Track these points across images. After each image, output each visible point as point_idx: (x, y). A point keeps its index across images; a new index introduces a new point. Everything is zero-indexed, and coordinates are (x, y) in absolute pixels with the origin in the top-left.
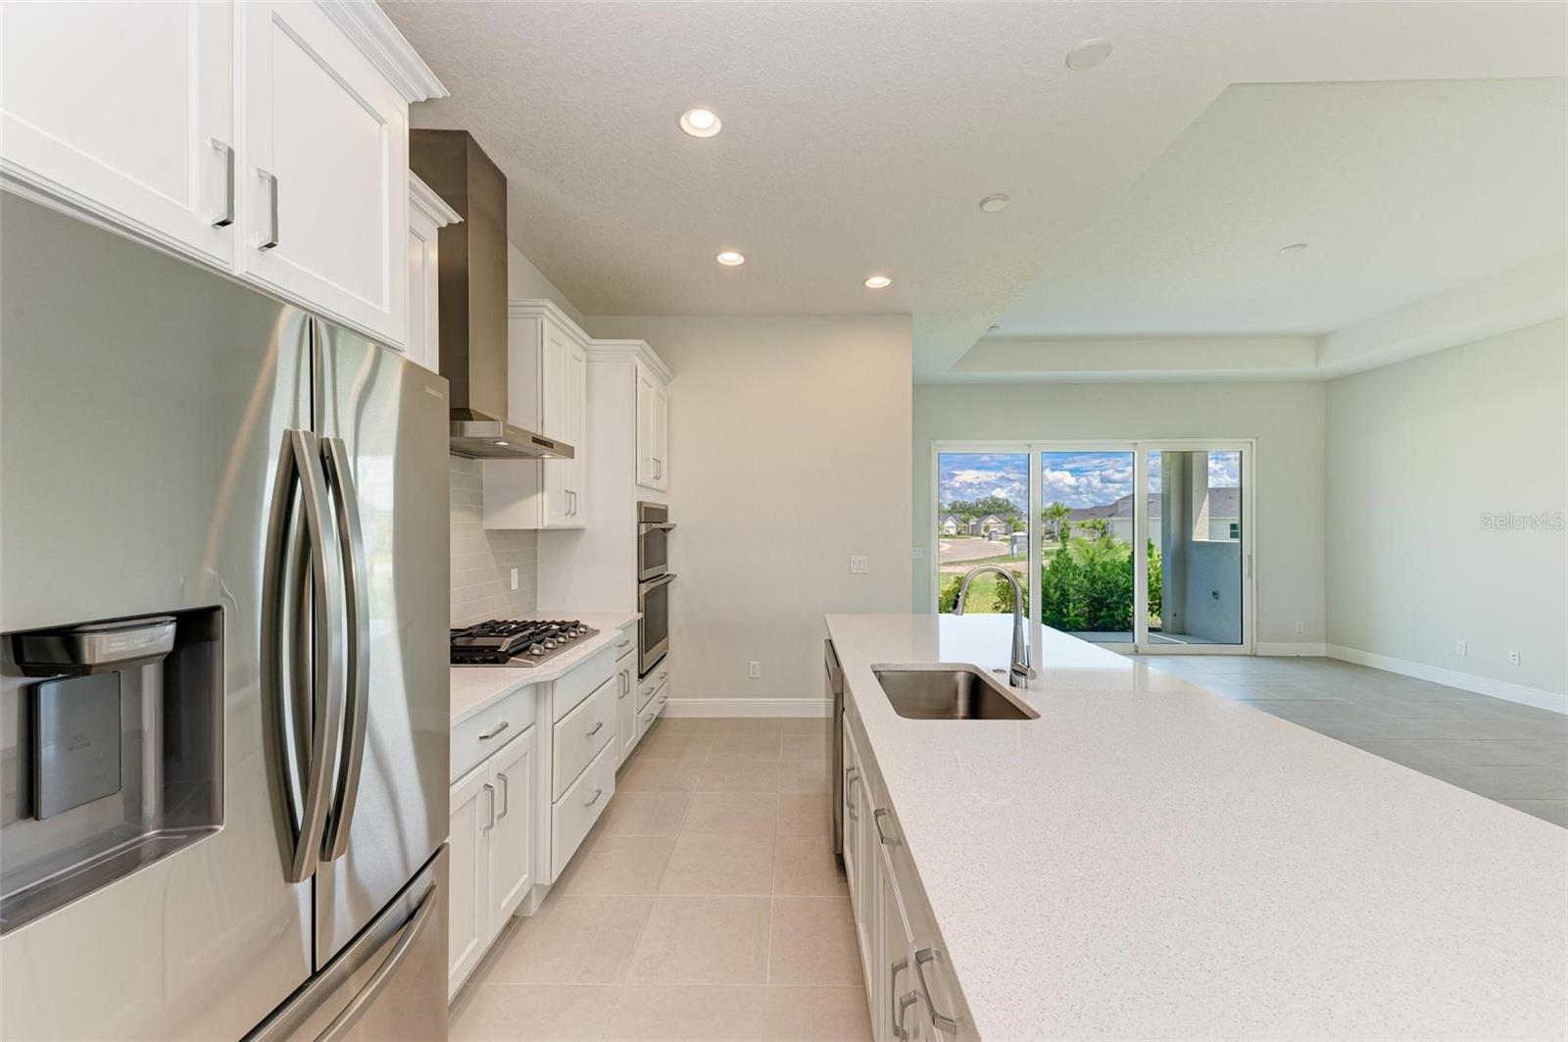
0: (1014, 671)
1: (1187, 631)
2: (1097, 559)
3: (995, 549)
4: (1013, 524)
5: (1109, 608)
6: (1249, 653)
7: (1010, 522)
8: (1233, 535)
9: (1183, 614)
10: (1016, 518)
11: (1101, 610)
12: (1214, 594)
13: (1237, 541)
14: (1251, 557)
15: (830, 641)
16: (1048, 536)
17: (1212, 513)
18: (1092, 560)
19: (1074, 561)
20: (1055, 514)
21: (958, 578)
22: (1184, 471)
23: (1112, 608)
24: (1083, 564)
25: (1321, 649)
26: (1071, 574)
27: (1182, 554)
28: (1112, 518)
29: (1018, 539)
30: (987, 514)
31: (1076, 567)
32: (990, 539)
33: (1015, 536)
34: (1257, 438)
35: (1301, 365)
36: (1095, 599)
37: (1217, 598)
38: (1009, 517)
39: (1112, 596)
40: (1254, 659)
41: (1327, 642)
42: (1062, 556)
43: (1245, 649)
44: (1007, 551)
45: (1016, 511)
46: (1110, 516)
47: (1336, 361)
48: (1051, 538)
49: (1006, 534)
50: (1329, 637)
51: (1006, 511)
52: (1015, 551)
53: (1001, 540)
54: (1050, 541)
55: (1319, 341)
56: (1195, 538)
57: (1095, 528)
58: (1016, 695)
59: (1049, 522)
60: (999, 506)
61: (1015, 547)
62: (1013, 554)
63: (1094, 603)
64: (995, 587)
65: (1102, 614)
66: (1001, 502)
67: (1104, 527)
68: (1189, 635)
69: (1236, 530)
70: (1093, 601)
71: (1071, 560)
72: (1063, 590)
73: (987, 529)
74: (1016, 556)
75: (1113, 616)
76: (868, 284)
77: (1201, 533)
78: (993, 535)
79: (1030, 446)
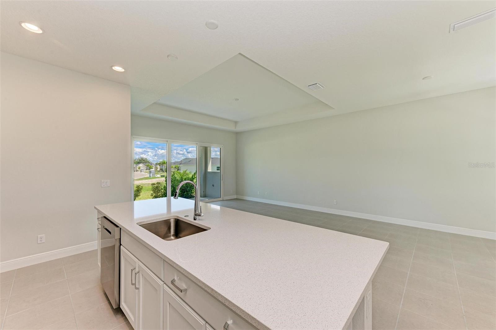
0: (195, 215)
1: (207, 196)
2: (183, 177)
3: (143, 175)
4: (149, 167)
5: (187, 192)
6: (222, 200)
7: (148, 166)
8: (218, 170)
9: (205, 191)
10: (150, 165)
11: (184, 193)
12: (213, 185)
13: (219, 171)
14: (222, 175)
15: (105, 217)
16: (161, 170)
17: (212, 164)
18: (182, 177)
19: (177, 178)
20: (163, 163)
21: (137, 186)
22: (205, 152)
23: (188, 192)
24: (179, 179)
25: (235, 197)
26: (176, 182)
27: (206, 175)
28: (180, 165)
29: (152, 172)
30: (139, 163)
31: (177, 180)
32: (141, 172)
33: (151, 171)
34: (224, 145)
35: (232, 128)
36: (183, 189)
37: (213, 186)
38: (147, 164)
39: (188, 188)
40: (224, 201)
41: (236, 195)
42: (174, 177)
43: (221, 199)
44: (148, 176)
45: (149, 162)
46: (180, 164)
47: (239, 128)
48: (162, 171)
49: (146, 170)
50: (237, 193)
51: (146, 162)
52: (151, 176)
53: (145, 172)
54: (162, 172)
55: (236, 123)
56: (208, 171)
57: (176, 168)
58: (199, 223)
59: (161, 166)
60: (144, 160)
61: (151, 174)
62: (150, 177)
63: (183, 191)
64: (151, 188)
65: (185, 193)
66: (144, 159)
67: (178, 167)
68: (207, 197)
69: (218, 168)
70: (182, 190)
71: (176, 178)
72: (174, 187)
73: (139, 168)
74: (151, 177)
75: (188, 194)
76: (113, 68)
77: (210, 169)
78: (142, 170)
79: (167, 141)
